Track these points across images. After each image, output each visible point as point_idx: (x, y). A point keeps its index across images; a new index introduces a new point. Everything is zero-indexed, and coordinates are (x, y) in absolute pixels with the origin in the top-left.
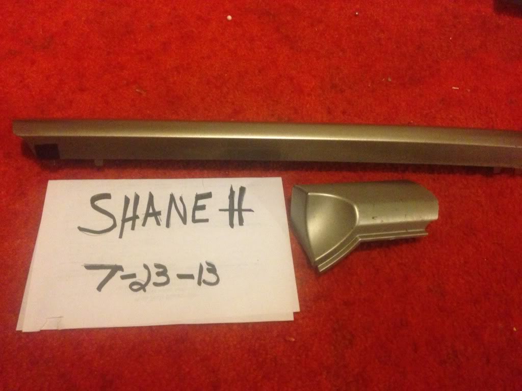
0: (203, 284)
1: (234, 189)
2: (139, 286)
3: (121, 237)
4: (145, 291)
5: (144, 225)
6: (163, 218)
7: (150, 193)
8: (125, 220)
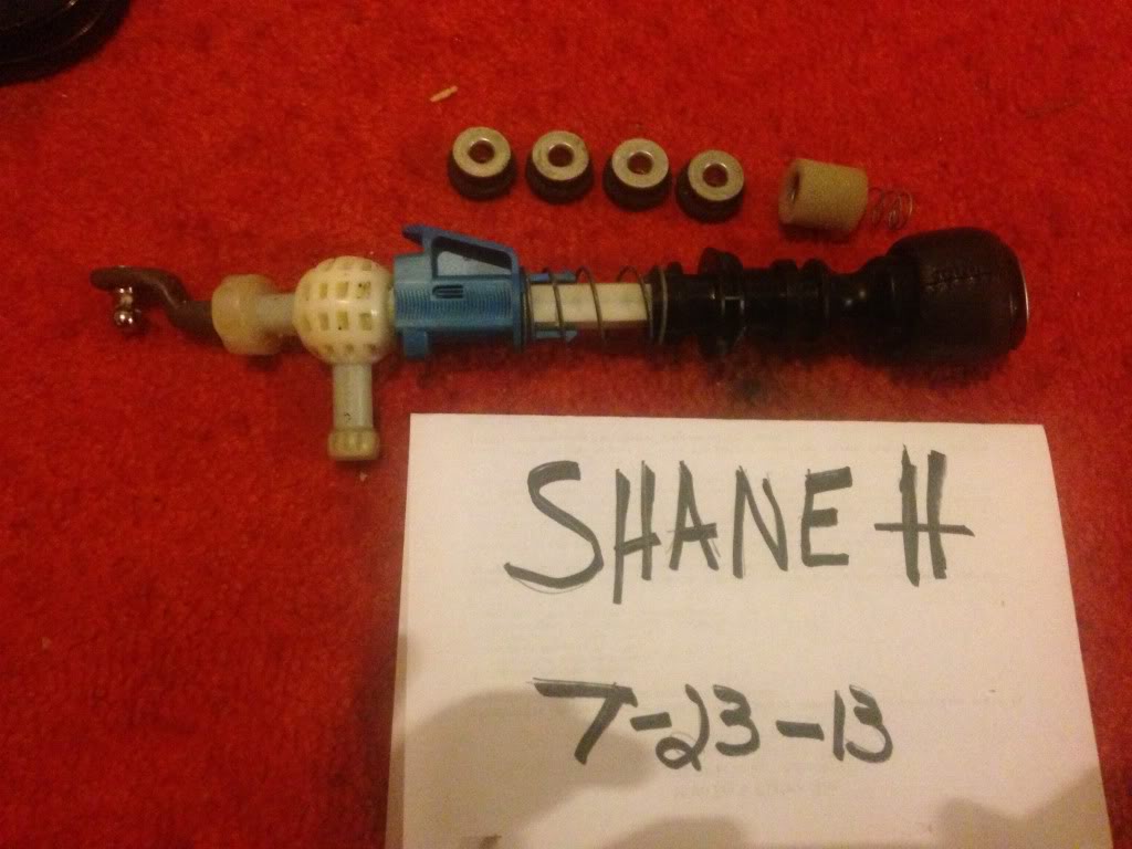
0: (847, 755)
1: (913, 461)
2: (682, 753)
3: (617, 599)
4: (697, 766)
5: (674, 564)
6: (723, 544)
7: (682, 463)
8: (623, 548)
